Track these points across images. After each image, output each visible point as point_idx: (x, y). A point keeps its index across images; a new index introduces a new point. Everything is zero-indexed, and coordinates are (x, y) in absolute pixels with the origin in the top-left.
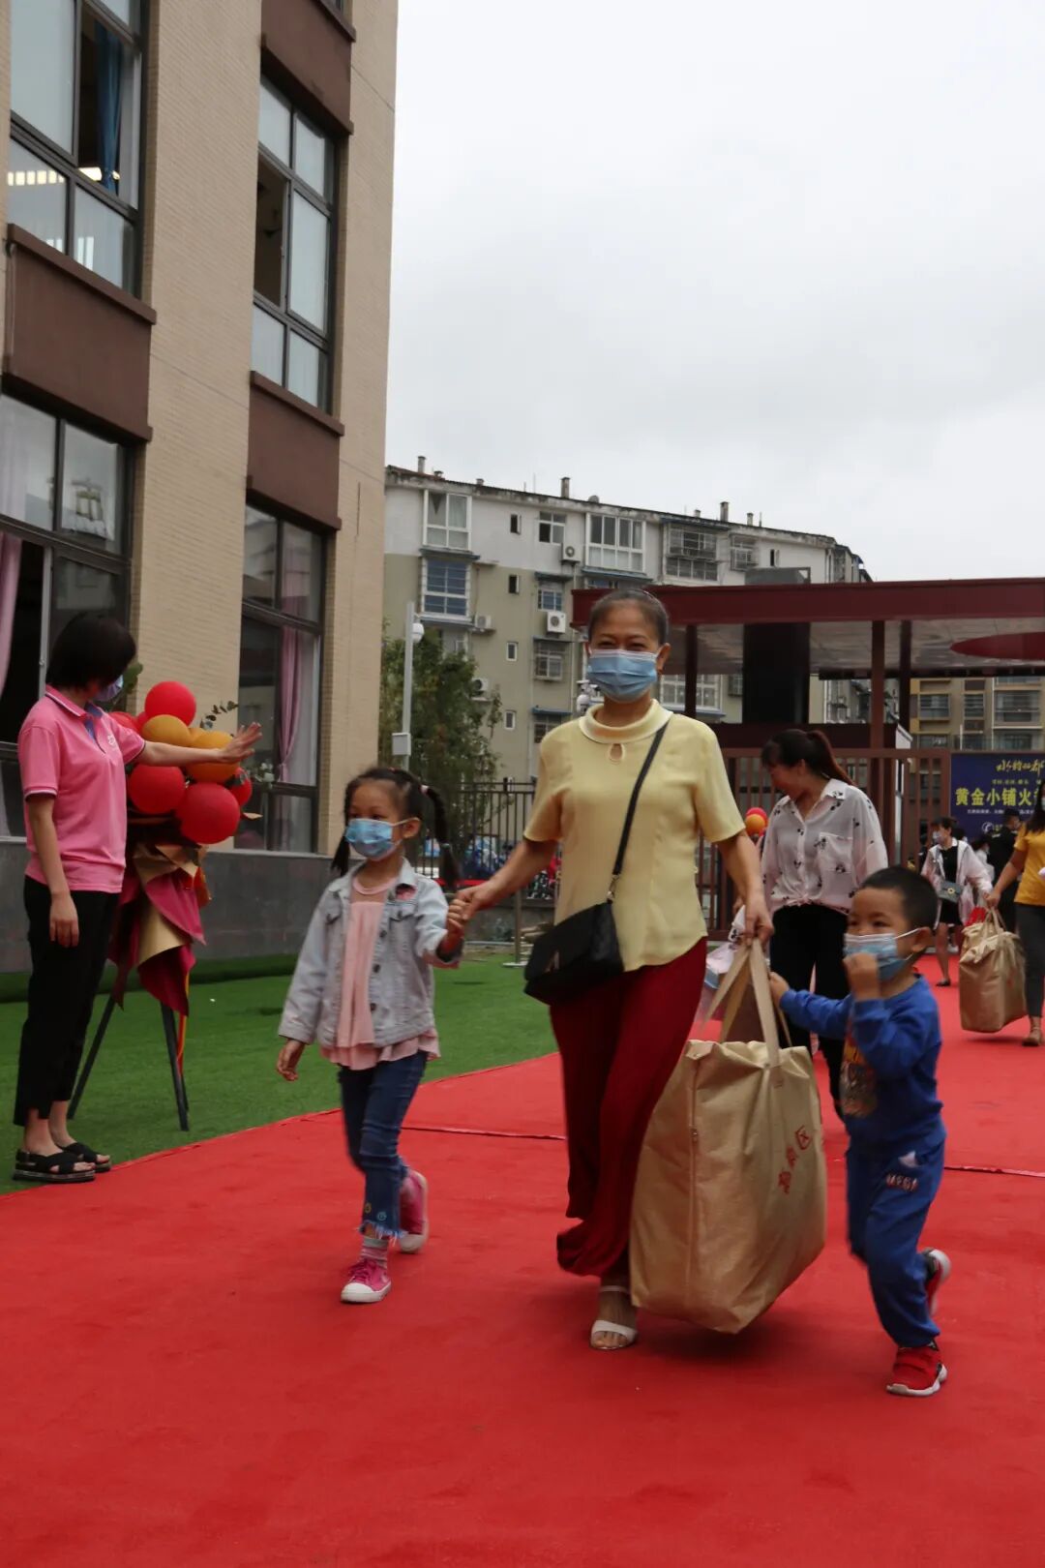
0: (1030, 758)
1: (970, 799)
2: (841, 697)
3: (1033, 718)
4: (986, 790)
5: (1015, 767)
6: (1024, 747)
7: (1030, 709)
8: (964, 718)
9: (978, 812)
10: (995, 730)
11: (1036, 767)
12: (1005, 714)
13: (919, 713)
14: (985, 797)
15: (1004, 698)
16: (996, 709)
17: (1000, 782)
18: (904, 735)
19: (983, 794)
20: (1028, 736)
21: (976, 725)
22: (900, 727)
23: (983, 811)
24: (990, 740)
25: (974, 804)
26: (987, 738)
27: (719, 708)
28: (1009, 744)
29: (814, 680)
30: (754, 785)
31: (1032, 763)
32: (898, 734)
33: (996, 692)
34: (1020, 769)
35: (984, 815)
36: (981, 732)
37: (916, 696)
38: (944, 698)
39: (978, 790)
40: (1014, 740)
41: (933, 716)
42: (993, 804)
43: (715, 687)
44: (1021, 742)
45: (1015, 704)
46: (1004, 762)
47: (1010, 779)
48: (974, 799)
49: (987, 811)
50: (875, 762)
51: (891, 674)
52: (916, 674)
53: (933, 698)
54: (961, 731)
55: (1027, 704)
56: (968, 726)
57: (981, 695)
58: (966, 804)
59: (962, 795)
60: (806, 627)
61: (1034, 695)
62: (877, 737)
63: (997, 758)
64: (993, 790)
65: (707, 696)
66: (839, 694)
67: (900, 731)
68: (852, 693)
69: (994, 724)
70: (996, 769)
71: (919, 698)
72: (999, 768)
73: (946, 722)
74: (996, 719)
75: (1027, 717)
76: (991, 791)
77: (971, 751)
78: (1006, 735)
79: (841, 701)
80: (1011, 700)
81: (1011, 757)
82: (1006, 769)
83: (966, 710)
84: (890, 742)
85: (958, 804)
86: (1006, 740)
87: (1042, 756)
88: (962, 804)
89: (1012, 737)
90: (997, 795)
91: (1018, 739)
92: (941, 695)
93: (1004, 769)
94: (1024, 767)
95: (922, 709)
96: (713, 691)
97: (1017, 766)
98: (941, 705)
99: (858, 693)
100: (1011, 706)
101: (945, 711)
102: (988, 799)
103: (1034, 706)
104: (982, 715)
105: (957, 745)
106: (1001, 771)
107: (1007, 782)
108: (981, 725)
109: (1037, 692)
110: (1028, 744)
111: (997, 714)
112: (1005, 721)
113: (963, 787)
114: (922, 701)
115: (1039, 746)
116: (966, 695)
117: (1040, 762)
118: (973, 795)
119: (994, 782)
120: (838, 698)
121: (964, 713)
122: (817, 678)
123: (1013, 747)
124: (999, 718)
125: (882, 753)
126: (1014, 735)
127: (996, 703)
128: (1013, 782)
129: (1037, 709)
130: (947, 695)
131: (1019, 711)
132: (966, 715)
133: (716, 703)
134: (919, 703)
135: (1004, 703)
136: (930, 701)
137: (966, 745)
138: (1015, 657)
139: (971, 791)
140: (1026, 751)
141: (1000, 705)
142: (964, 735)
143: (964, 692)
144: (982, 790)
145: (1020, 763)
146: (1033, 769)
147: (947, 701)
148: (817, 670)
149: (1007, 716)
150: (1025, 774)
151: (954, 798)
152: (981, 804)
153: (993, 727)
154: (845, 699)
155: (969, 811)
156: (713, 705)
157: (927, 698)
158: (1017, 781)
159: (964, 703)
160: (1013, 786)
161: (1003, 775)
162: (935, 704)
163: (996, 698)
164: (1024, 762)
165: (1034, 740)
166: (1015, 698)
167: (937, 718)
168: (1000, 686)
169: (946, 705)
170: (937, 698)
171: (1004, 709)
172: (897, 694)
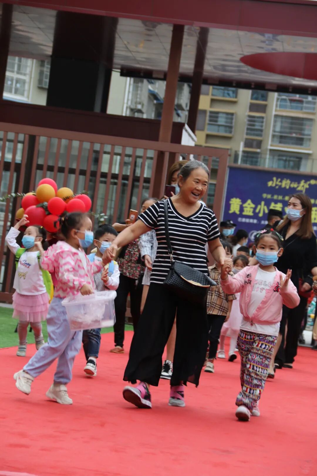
0: (297, 178)
1: (242, 209)
2: (140, 103)
3: (304, 142)
4: (257, 203)
5: (283, 186)
6: (293, 168)
7: (304, 135)
8: (245, 136)
9: (247, 220)
10: (271, 150)
11: (302, 186)
12: (281, 137)
13: (207, 127)
14: (255, 209)
15: (282, 122)
16: (274, 131)
17: (269, 196)
18: (190, 135)
19: (253, 206)
20: (299, 158)
21: (255, 144)
22: (186, 126)
23: (251, 221)
24: (265, 159)
25: (244, 213)
26: (263, 156)
27: (28, 97)
28: (282, 163)
29: (115, 75)
30: (51, 163)
31: (299, 183)
32: (184, 132)
33: (276, 116)
34: (288, 187)
35: (252, 224)
36: (258, 150)
37: (204, 112)
38: (230, 116)
39: (249, 201)
40: (285, 161)
41: (218, 131)
42: (261, 215)
43: (27, 78)
44: (292, 164)
45: (291, 128)
46: (275, 179)
47: (278, 194)
48: (245, 209)
49: (255, 221)
50: (161, 155)
51: (184, 78)
52: (207, 81)
53: (220, 115)
54: (241, 148)
55: (302, 129)
56: (248, 143)
57: (263, 118)
58: (238, 212)
59: (235, 204)
60: (114, 22)
61: (308, 123)
62: (165, 132)
63: (270, 174)
64: (263, 203)
65: (18, 85)
66: (138, 100)
67: (186, 131)
68: (150, 99)
69: (270, 144)
70: (267, 185)
71: (208, 114)
72: (270, 184)
73: (228, 138)
74: (272, 141)
75: (300, 141)
76: (260, 204)
77: (248, 166)
78: (279, 156)
79: (139, 107)
80: (286, 125)
81: (281, 176)
82: (276, 185)
83: (248, 129)
84: (177, 138)
85: (231, 212)
86: (279, 160)
87: (307, 178)
88: (234, 213)
89: (284, 158)
90: (266, 208)
91: (289, 161)
92: (227, 114)
93: (274, 185)
94: (292, 186)
95: (209, 124)
96: (24, 82)
97: (286, 184)
98: (226, 122)
99: (155, 102)
100: (288, 130)
101: (229, 128)
102: (257, 211)
103: (306, 132)
104: (261, 135)
105: (236, 160)
106: (271, 187)
107: (275, 197)
108: (259, 144)
109: (311, 120)
110: (298, 165)
111: (274, 136)
112: (280, 142)
113: (236, 197)
114: (210, 116)
115: (306, 168)
116: (250, 116)
117: (305, 182)
118: (245, 205)
119: (265, 195)
120: (136, 103)
121: (245, 131)
122: (119, 74)
123: (285, 167)
124: (275, 139)
125: (167, 146)
126: (286, 156)
127: (274, 126)
128: (280, 198)
129: (309, 135)
130: (232, 114)
131: (294, 135)
132: (247, 134)
133: (26, 93)
134: (208, 118)
135: (281, 127)
136: (217, 117)
137: (244, 161)
138: (294, 74)
139: (244, 201)
140: (295, 171)
141: (278, 129)
142: (244, 152)
143: (248, 113)
144: (253, 202)
145: (288, 182)
146: (299, 189)
147: (232, 119)
148: (120, 67)
149: (282, 139)
150: (292, 192)
151: (228, 206)
152: (251, 214)
153: (270, 147)
154: (143, 105)
155: (240, 219)
156: (22, 94)
157: (215, 115)
158: (284, 197)
159: (247, 122)
160: (280, 201)
161: (273, 191)
162: (222, 120)
163: (275, 121)
164: (292, 181)
165: (303, 162)
166: (292, 123)
167: (222, 133)
168: (279, 111)
169: (231, 123)
170: (224, 115)
171: (280, 132)
172: (188, 108)
